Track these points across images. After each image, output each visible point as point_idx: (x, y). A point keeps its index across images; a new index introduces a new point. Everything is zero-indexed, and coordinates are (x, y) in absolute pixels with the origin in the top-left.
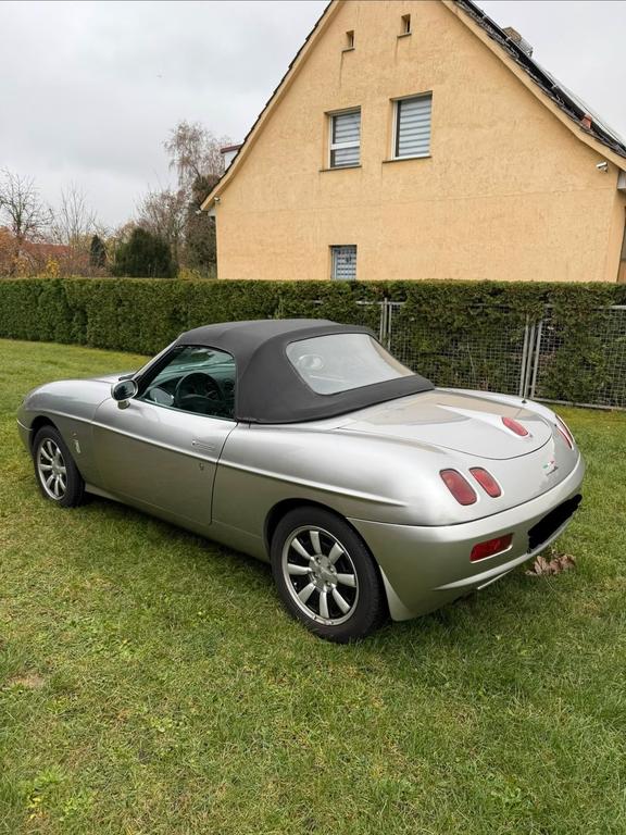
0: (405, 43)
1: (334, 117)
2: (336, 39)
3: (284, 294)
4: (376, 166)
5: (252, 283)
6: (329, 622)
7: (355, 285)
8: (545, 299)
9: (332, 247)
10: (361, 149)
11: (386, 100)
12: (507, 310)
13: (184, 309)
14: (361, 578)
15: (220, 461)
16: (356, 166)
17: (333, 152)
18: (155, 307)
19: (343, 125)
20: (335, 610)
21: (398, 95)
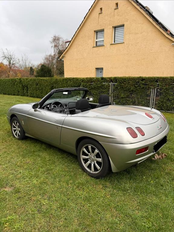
0: (116, 11)
1: (97, 32)
2: (97, 10)
3: (82, 81)
4: (109, 45)
5: (73, 78)
6: (94, 173)
7: (102, 78)
8: (157, 81)
9: (96, 68)
10: (105, 41)
11: (111, 27)
12: (146, 85)
13: (55, 86)
14: (103, 159)
15: (63, 126)
16: (103, 46)
17: (96, 42)
18: (47, 85)
19: (99, 34)
20: (96, 169)
21: (115, 25)
